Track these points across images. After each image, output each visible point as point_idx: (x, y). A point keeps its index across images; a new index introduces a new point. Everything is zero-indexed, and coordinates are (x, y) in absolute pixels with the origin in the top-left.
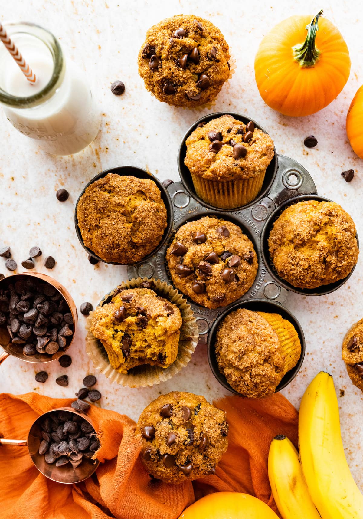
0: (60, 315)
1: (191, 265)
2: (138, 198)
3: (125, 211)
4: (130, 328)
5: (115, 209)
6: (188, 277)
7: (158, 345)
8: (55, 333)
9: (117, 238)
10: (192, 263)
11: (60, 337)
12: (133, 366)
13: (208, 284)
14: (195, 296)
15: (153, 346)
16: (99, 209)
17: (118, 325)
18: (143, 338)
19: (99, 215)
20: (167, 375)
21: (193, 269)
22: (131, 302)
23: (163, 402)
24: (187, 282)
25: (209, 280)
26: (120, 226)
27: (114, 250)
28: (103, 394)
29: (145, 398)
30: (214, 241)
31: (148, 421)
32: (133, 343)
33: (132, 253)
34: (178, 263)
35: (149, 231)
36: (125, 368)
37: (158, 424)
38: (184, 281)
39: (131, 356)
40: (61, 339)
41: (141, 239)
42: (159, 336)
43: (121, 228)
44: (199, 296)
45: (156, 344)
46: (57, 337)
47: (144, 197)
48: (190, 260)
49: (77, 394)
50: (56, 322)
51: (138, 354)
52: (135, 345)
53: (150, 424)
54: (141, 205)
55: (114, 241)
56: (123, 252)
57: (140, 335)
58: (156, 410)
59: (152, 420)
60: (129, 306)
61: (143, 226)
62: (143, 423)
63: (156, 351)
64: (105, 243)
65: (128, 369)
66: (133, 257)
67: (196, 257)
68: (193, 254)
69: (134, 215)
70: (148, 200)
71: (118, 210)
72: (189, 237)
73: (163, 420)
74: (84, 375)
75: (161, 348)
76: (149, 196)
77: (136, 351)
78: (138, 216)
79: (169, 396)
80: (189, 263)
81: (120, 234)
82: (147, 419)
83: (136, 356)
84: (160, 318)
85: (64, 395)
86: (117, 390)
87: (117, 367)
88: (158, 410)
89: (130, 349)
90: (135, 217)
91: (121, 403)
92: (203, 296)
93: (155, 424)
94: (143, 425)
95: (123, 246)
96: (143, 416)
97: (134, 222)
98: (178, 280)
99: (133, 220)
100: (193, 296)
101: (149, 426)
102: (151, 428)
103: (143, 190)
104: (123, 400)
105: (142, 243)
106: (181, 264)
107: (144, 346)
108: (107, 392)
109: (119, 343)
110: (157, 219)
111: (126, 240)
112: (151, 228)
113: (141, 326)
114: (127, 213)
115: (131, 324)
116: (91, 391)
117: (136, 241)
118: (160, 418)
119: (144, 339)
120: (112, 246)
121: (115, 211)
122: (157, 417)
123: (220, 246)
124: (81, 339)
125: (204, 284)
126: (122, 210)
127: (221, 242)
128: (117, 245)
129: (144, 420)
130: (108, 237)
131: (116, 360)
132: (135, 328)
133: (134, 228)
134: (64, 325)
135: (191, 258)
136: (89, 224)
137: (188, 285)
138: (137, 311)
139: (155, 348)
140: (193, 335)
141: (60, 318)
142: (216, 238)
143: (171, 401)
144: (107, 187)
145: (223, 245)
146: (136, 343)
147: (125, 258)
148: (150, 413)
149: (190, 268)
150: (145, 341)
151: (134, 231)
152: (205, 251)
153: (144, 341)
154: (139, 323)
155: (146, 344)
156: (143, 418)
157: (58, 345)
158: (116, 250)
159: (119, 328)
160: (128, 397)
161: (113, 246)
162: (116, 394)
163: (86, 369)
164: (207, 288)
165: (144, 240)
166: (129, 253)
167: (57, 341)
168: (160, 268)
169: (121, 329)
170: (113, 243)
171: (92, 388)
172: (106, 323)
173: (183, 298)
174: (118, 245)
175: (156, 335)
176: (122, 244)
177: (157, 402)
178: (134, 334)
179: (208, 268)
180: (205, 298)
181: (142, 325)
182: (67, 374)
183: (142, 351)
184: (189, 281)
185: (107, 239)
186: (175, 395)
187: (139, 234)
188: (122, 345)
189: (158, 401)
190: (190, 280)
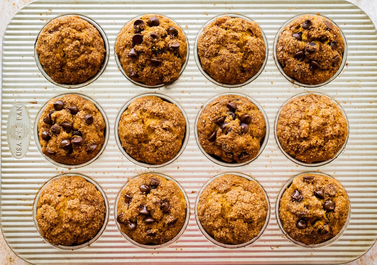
2: (247, 34)
3: (239, 44)
33: (241, 76)
41: (249, 65)
47: (251, 34)
54: (251, 40)
64: (222, 67)
70: (255, 36)
71: (234, 42)
76: (255, 34)
90: (246, 48)
97: (245, 52)
99: (244, 50)
103: (251, 29)
105: (249, 68)
110: (261, 51)
114: (240, 45)
136: (210, 52)
144: (224, 25)
151: (244, 59)
185: (224, 64)
187: (248, 61)
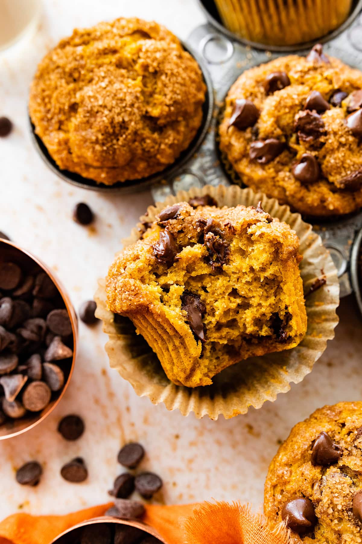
0: (40, 321)
1: (278, 131)
4: (194, 274)
5: (100, 61)
6: (278, 159)
7: (265, 294)
8: (35, 361)
9: (117, 110)
10: (279, 126)
11: (49, 366)
12: (220, 369)
13: (324, 157)
14: (303, 192)
15: (254, 301)
16: (71, 75)
17: (166, 274)
18: (227, 288)
19: (72, 86)
20: (297, 371)
21: (283, 140)
22: (181, 217)
23: (307, 435)
24: (277, 172)
25: (323, 144)
26: (117, 86)
27: (118, 140)
28: (165, 477)
29: (253, 461)
30: (307, 77)
31: (288, 487)
32: (208, 307)
34: (249, 141)
35: (176, 85)
36: (206, 370)
37: (316, 487)
38: (272, 170)
39: (212, 340)
40: (51, 371)
42: (263, 270)
43: (121, 89)
44: (312, 189)
45: (260, 291)
46: (43, 369)
48: (272, 120)
49: (111, 493)
50: (33, 336)
51: (225, 331)
52: (213, 312)
53: (295, 493)
55: (113, 119)
56: (135, 141)
57: (220, 282)
58: (299, 457)
59: (297, 481)
60: (179, 227)
61: (163, 77)
62: (279, 497)
63: (263, 310)
65: (212, 375)
66: (159, 151)
67: (282, 111)
68: (276, 107)
69: (141, 61)
72: (256, 89)
73: (323, 473)
74: (116, 446)
75: (272, 300)
77: (219, 326)
78: (149, 61)
79: (316, 418)
80: (272, 126)
81: (122, 100)
82: (285, 483)
83: (221, 338)
84: (253, 227)
85: (84, 503)
86: (191, 461)
87: (188, 371)
88: (303, 456)
89: (206, 322)
91: (207, 487)
92: (319, 187)
93: (310, 490)
94: (280, 502)
95: (133, 124)
96: (275, 480)
98: (258, 173)
100: (299, 196)
101: (295, 498)
102: (302, 502)
104: (208, 478)
106: (257, 140)
107: (233, 306)
108: (172, 471)
109: (178, 310)
111: (136, 111)
112: (180, 80)
113: (218, 260)
115: (194, 262)
116: (140, 476)
117: (155, 112)
118: (316, 472)
119: (230, 290)
120: (111, 131)
121: (100, 66)
122: (306, 472)
123: (321, 81)
124: (93, 376)
125: (316, 157)
126: (114, 59)
127: (322, 75)
128: (121, 126)
129: (279, 489)
130: (99, 114)
131: (182, 355)
132: (203, 269)
133: (146, 89)
134: (52, 340)
135: (274, 117)
137: (281, 174)
138: (199, 230)
139: (260, 305)
140: (323, 273)
141: (40, 327)
142: (309, 70)
143: (326, 427)
145: (326, 79)
146: (216, 304)
147: (142, 159)
148: (287, 468)
149: (278, 138)
150: (234, 293)
152: (298, 95)
153: (230, 294)
154: (211, 255)
155: (239, 301)
156: (275, 486)
157: (47, 388)
158: (121, 139)
159: (170, 278)
160: (217, 469)
161: (114, 132)
162: (191, 470)
163: (117, 432)
164: (323, 166)
165: (172, 105)
166: (148, 141)
167: (44, 377)
168: (215, 173)
169: (175, 279)
170: (112, 122)
171: (139, 470)
172: (140, 270)
173: (280, 204)
174: (124, 125)
175: (256, 267)
176: (131, 121)
177: (294, 439)
178: (204, 288)
179: (315, 119)
180: (324, 189)
181: (217, 258)
182: (81, 454)
183: (233, 324)
184: (280, 167)
186: (329, 412)
188: (186, 313)
189: (295, 436)
190: (284, 164)
